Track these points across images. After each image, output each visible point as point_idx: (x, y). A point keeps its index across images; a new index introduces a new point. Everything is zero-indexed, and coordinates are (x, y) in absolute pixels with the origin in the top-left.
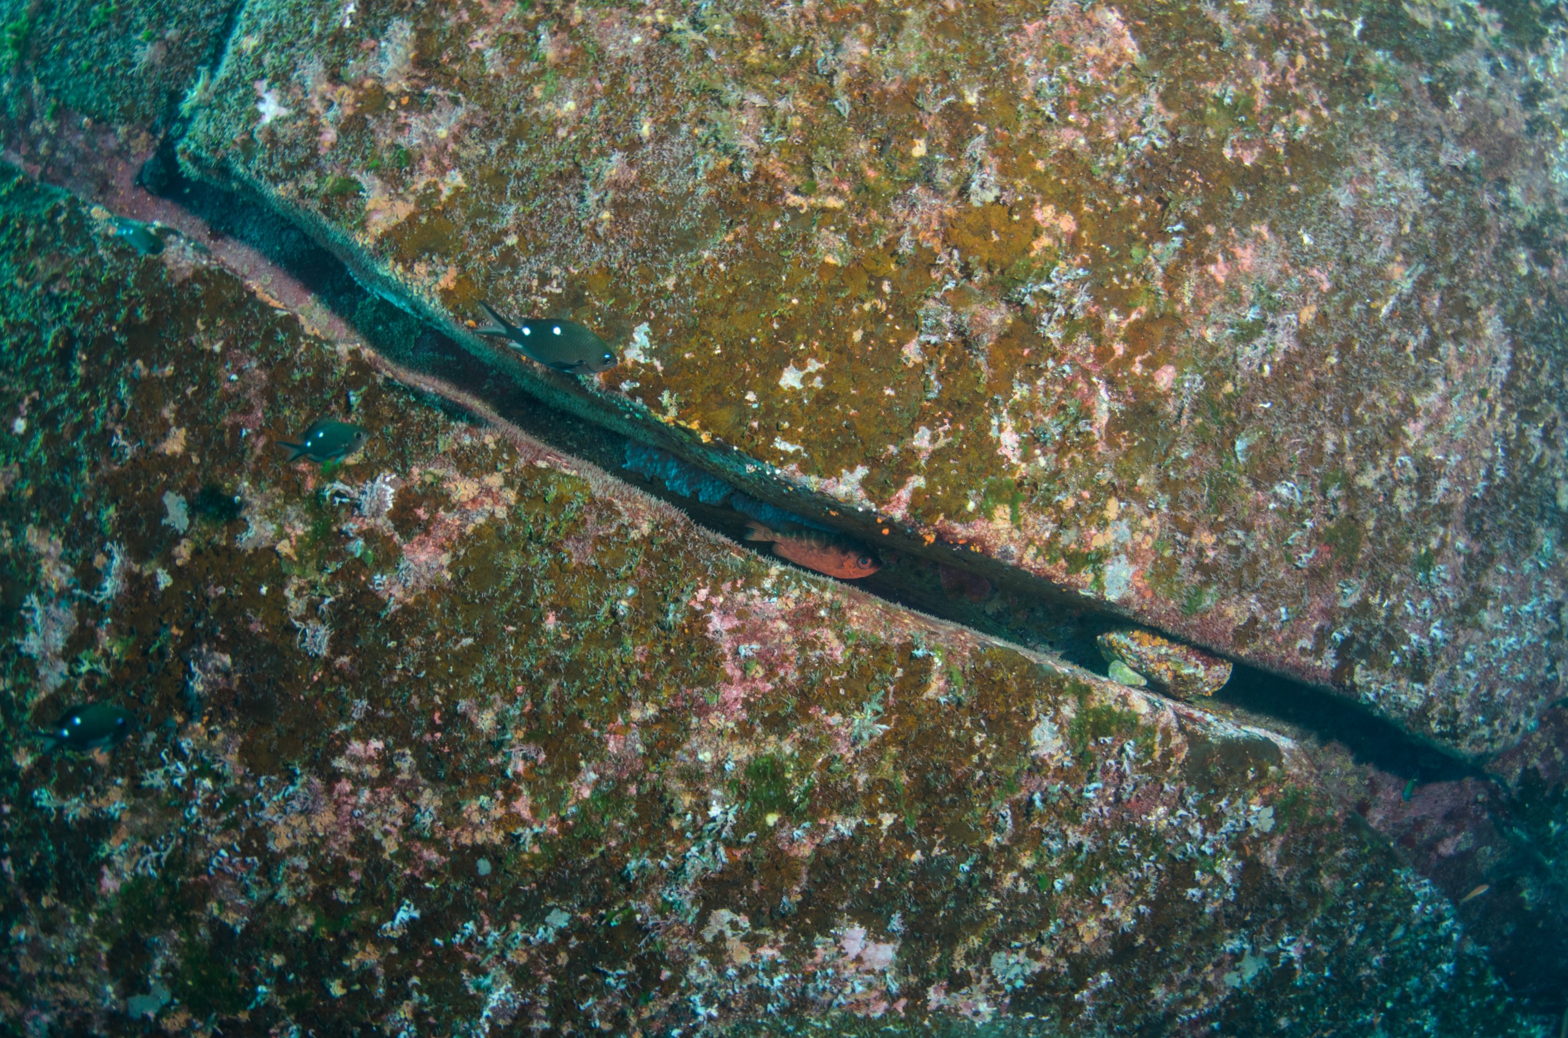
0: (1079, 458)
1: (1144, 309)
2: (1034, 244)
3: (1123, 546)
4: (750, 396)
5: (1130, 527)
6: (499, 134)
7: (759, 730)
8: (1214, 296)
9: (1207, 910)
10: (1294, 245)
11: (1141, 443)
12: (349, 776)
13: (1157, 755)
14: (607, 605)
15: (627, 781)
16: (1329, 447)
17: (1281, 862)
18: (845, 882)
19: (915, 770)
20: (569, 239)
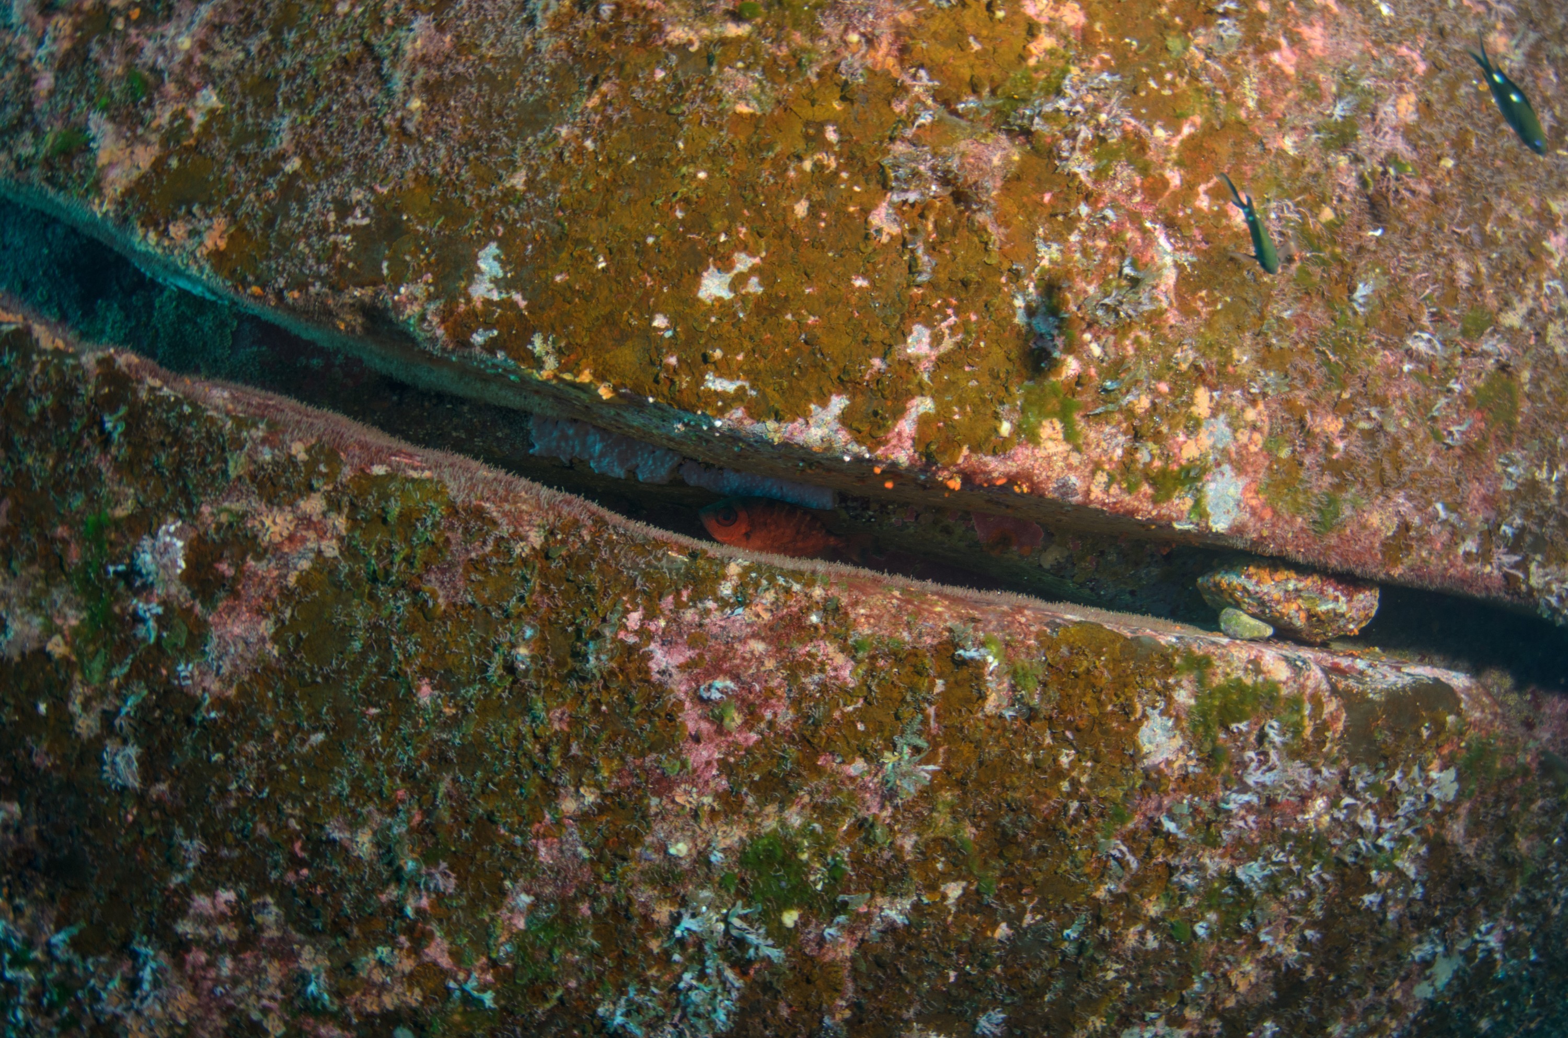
0: (1146, 338)
1: (1198, 120)
2: (1032, 47)
3: (1225, 452)
4: (660, 321)
5: (1229, 425)
6: (259, 27)
7: (750, 800)
8: (1286, 92)
9: (1390, 916)
10: (1371, 17)
11: (1226, 306)
12: (199, 942)
13: (1308, 732)
14: (498, 658)
15: (575, 899)
16: (1463, 279)
17: (1470, 834)
18: (908, 982)
19: (983, 816)
20: (367, 149)
